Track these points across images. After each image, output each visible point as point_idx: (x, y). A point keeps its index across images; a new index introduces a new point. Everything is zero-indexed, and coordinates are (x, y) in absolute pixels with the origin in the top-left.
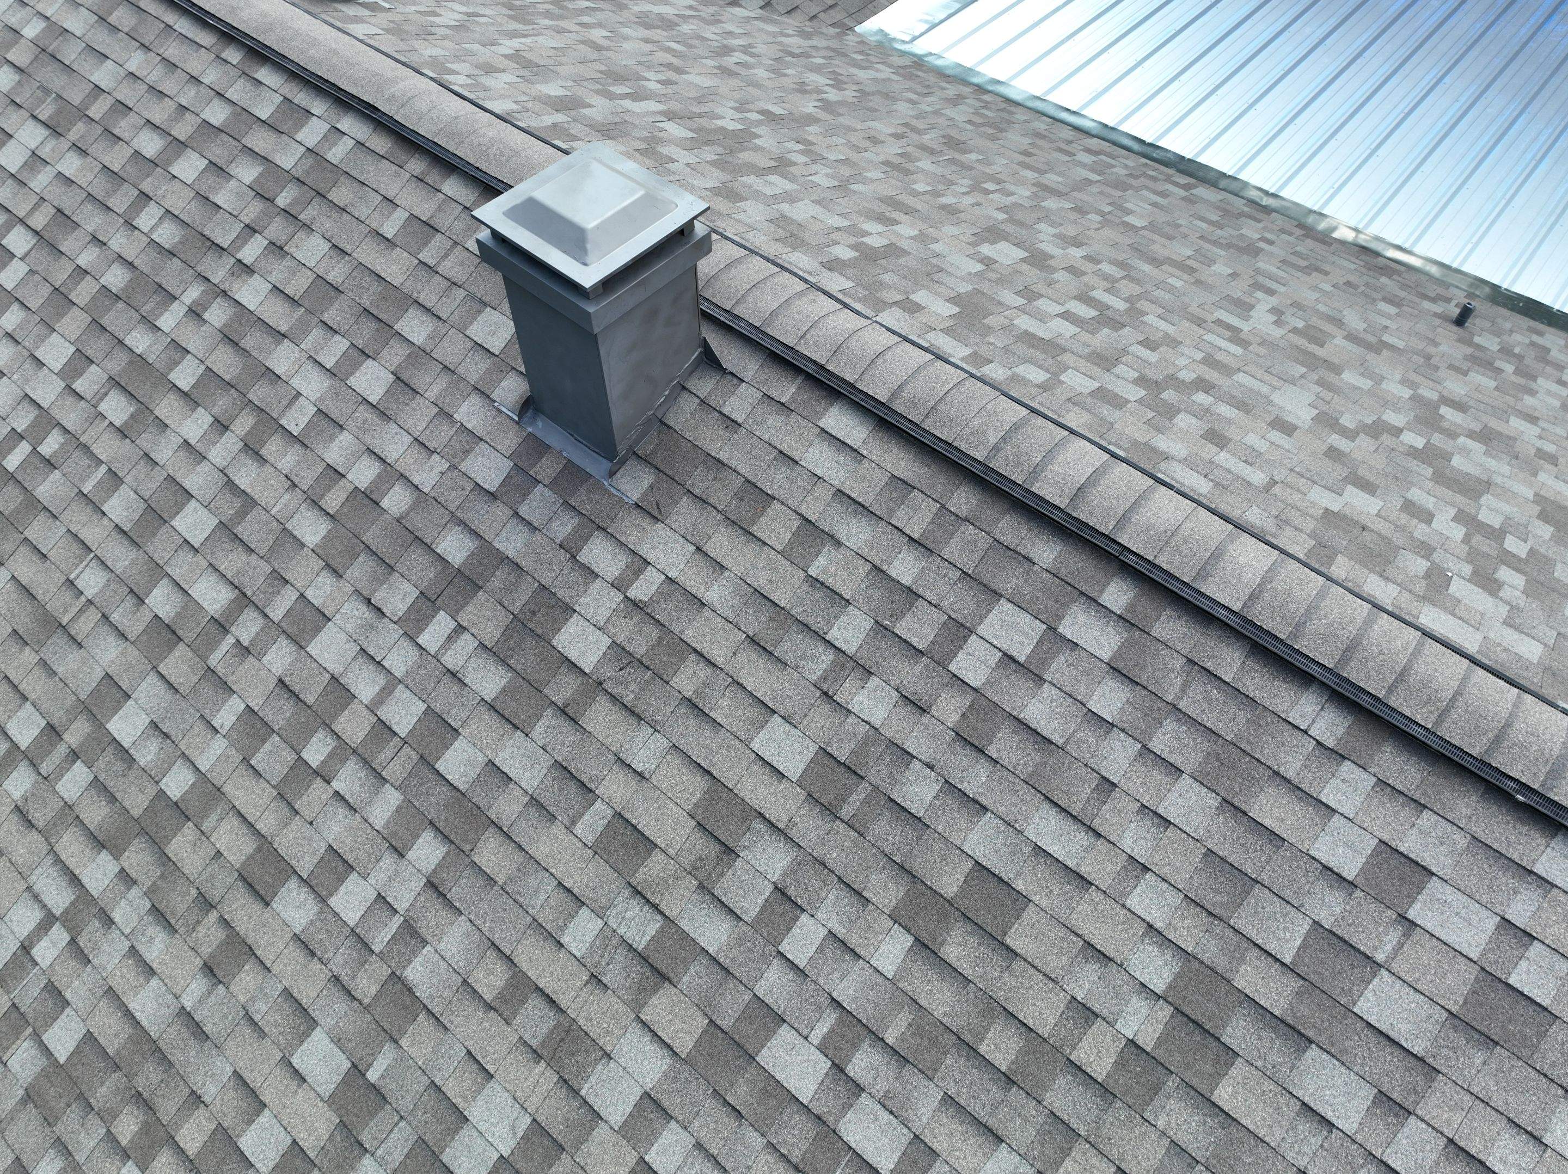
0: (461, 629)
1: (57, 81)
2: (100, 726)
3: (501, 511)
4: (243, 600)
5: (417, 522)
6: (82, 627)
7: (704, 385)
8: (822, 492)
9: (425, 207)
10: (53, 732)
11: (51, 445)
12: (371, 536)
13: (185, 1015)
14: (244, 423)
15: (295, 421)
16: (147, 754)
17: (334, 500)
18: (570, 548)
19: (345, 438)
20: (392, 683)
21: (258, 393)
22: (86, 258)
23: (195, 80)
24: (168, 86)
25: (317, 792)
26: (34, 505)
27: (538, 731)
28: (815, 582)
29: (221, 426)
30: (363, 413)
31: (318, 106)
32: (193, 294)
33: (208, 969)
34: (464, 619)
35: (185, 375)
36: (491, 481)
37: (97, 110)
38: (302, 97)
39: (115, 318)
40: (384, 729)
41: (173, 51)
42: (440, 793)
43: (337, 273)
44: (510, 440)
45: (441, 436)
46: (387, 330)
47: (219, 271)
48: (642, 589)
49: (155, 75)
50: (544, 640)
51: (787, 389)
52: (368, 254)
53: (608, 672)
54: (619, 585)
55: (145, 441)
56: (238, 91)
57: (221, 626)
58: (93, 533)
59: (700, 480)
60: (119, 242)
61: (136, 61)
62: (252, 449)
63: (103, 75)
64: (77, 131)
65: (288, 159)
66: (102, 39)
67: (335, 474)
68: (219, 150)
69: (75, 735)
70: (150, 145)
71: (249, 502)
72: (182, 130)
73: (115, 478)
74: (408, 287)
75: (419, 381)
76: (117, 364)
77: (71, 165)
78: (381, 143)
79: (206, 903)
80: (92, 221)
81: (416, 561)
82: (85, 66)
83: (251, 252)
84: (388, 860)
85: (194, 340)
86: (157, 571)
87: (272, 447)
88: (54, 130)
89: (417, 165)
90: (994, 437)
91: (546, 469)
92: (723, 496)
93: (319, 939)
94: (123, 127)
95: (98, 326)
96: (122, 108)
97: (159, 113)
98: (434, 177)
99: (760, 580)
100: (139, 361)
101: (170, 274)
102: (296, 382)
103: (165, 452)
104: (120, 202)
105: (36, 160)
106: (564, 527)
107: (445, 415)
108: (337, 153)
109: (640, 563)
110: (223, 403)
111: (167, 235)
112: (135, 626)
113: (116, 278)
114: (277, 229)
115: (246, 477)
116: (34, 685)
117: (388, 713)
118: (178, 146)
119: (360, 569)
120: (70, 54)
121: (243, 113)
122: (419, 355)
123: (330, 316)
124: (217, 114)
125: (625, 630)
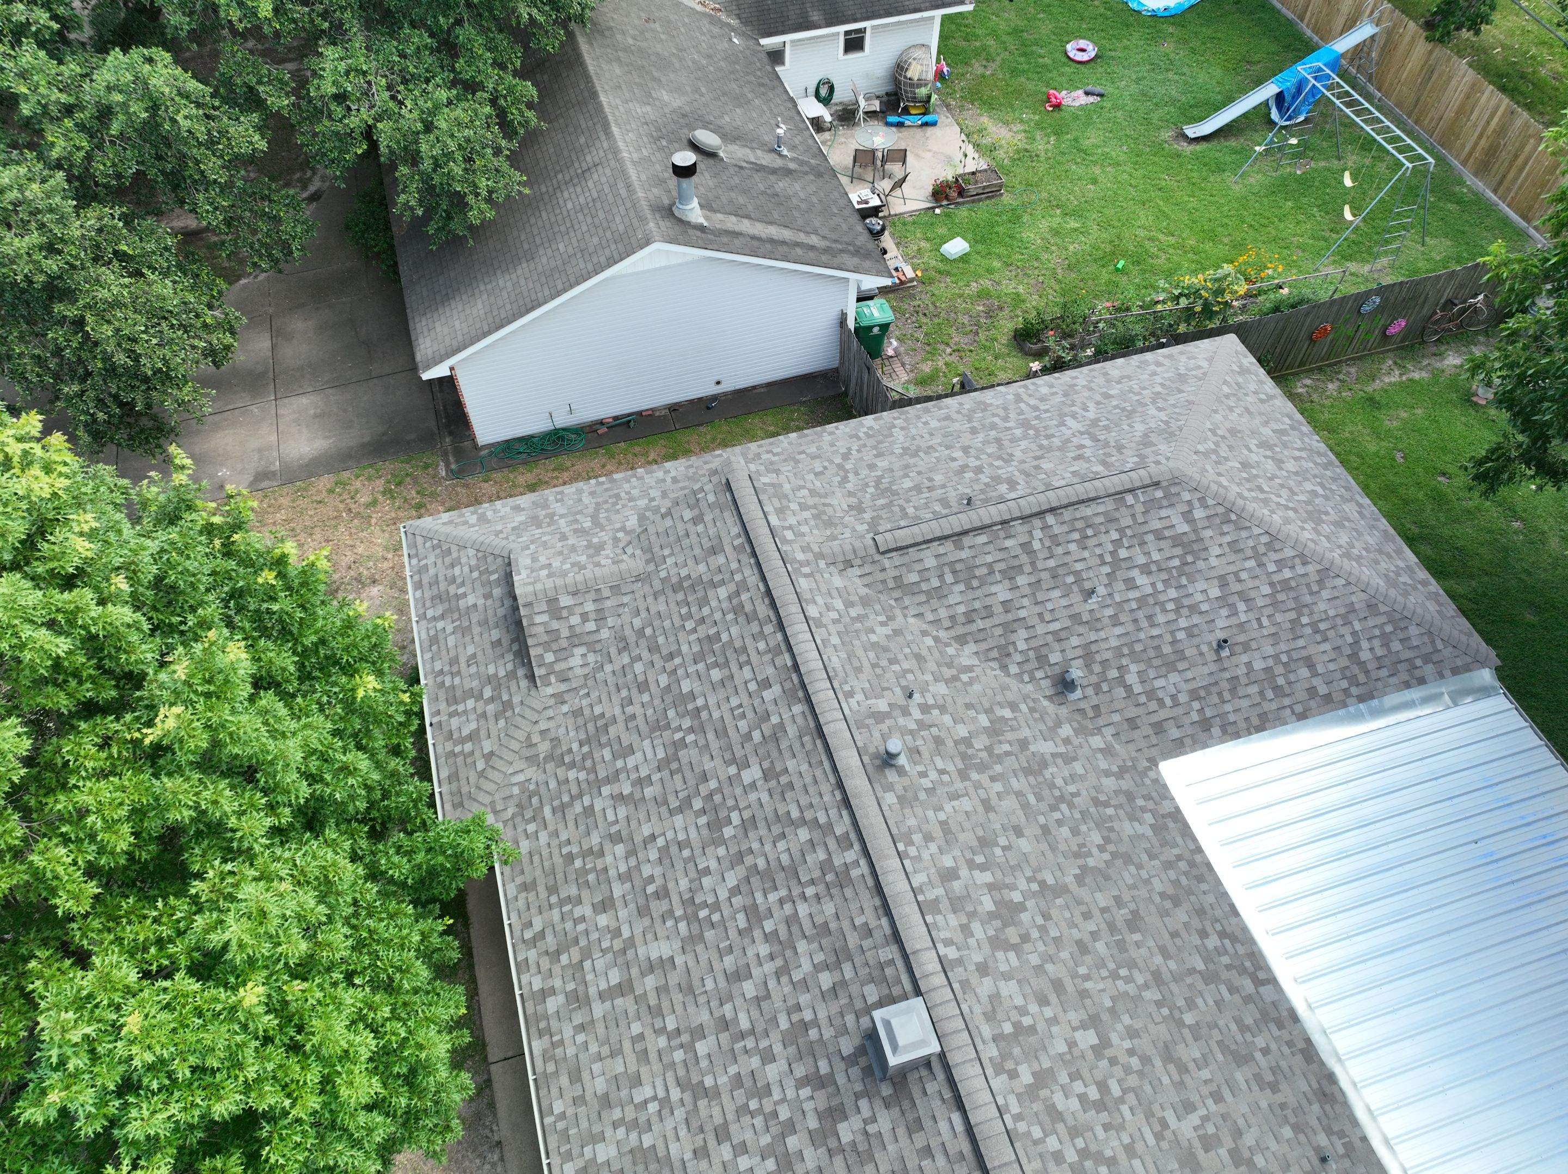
0: (812, 1098)
1: (775, 754)
2: (693, 1042)
3: (842, 1065)
4: (752, 1032)
5: (816, 1047)
6: (702, 1000)
7: (924, 1072)
8: (939, 1140)
9: (873, 924)
10: (678, 1031)
11: (716, 917)
12: (800, 1041)
13: (683, 1162)
14: (779, 962)
15: (797, 976)
16: (704, 1064)
17: (795, 1017)
18: (857, 1096)
19: (808, 996)
20: (784, 1100)
21: (789, 953)
22: (755, 846)
23: (821, 795)
24: (811, 790)
25: (746, 1120)
26: (701, 937)
27: (819, 1151)
28: (920, 1168)
29: (772, 957)
30: (817, 990)
31: (857, 846)
32: (783, 893)
33: (695, 1152)
34: (816, 1094)
35: (769, 926)
36: (845, 1052)
37: (784, 779)
38: (853, 836)
39: (755, 880)
40: (775, 1114)
41: (819, 773)
42: (782, 1148)
43: (833, 926)
44: (857, 1041)
45: (837, 1022)
46: (838, 965)
47: (795, 893)
48: (872, 1129)
49: (808, 780)
50: (835, 1122)
51: (948, 1095)
52: (846, 925)
53: (848, 1148)
54: (865, 1122)
55: (747, 941)
56: (833, 812)
57: (743, 1036)
58: (716, 965)
59: (906, 1104)
60: (768, 847)
61: (804, 767)
62: (778, 974)
63: (791, 764)
64: (773, 783)
65: (837, 862)
66: (797, 746)
67: (798, 1008)
68: (817, 835)
69: (685, 1038)
70: (795, 814)
71: (768, 996)
72: (808, 815)
73: (730, 949)
74: (853, 951)
75: (841, 994)
76: (748, 902)
77: (765, 797)
78: (870, 882)
79: (702, 1130)
80: (763, 831)
81: (810, 1060)
82: (787, 754)
83: (810, 891)
84: (758, 1158)
85: (777, 913)
86: (731, 998)
87: (784, 979)
88: (766, 778)
89: (877, 902)
90: (996, 1163)
91: (863, 1061)
92: (910, 1116)
93: (729, 1168)
94: (789, 795)
95: (748, 879)
96: (791, 786)
97: (804, 801)
98: (881, 912)
99: (906, 1154)
100: (755, 905)
101: (780, 877)
102: (802, 960)
103: (750, 953)
104: (776, 830)
105: (753, 785)
106: (859, 1087)
107: (842, 1014)
108: (855, 873)
109: (874, 1119)
110: (777, 948)
111: (785, 858)
112: (717, 1014)
113: (761, 863)
114: (821, 888)
115: (772, 984)
116: (679, 1008)
117: (779, 1109)
118: (803, 821)
119: (792, 1050)
120: (784, 745)
121: (830, 825)
122: (844, 983)
123: (824, 942)
124: (822, 819)
125: (860, 1138)
